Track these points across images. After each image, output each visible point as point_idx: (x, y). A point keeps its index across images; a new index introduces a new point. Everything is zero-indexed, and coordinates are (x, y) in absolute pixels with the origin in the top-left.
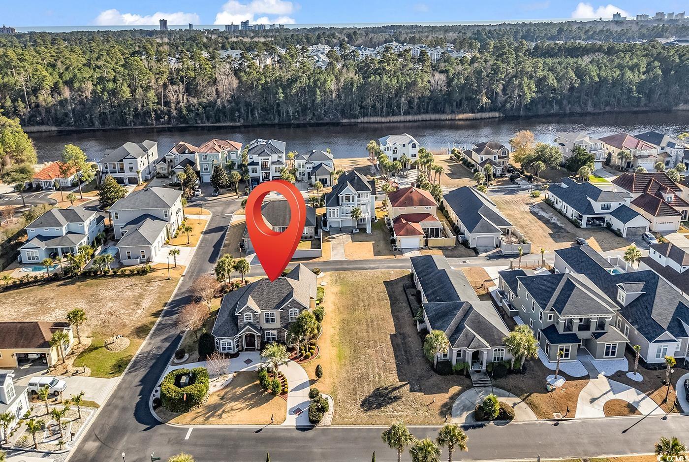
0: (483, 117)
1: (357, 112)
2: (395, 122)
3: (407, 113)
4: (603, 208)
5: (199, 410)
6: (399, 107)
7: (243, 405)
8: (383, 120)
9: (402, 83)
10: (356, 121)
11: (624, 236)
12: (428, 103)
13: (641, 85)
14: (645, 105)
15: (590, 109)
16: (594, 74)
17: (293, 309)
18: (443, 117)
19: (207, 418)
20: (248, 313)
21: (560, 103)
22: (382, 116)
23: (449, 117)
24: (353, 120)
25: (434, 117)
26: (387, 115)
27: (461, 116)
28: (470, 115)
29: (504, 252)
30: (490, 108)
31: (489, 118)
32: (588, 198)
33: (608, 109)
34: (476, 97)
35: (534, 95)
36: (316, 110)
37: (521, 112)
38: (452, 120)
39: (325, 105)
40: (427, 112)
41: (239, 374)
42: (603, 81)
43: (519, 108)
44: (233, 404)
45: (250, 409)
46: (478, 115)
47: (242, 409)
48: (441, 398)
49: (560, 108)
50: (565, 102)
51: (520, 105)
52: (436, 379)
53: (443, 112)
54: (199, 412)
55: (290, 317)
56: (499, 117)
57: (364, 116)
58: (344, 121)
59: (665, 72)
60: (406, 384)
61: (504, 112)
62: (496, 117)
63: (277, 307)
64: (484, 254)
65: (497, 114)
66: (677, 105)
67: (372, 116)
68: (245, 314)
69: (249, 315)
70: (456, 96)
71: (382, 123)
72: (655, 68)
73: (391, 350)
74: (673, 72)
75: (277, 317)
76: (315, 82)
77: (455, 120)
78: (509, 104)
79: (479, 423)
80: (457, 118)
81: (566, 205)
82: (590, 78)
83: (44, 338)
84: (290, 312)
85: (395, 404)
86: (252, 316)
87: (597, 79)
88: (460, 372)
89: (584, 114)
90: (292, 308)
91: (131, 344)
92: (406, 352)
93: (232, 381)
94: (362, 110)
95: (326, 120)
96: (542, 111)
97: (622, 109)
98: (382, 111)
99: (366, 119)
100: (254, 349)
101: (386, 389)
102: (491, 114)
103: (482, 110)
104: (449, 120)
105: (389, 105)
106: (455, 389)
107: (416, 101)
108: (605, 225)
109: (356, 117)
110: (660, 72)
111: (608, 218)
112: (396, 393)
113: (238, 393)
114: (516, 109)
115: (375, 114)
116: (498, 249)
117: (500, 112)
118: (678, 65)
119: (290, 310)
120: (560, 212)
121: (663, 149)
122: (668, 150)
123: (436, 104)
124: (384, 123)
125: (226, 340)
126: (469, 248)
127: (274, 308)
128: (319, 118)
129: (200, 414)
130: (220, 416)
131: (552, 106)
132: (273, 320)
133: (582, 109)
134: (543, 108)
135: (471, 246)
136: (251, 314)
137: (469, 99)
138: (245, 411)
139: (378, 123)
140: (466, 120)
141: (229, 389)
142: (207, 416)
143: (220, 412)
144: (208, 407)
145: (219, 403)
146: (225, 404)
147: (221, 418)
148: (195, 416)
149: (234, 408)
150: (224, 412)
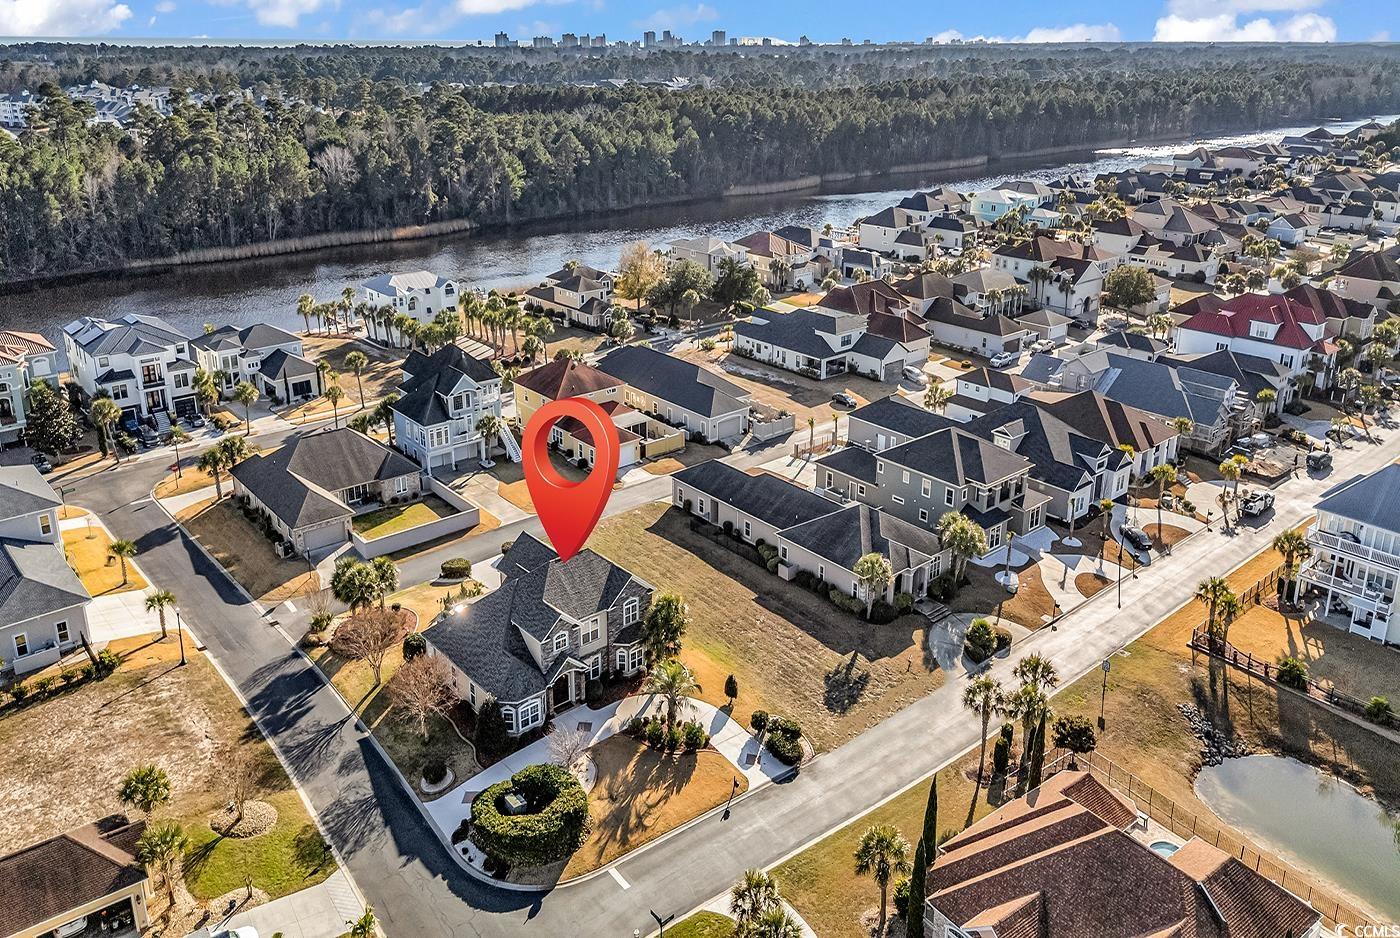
0: (444, 231)
1: (165, 241)
2: (265, 256)
3: (284, 235)
4: (843, 344)
5: (595, 837)
6: (263, 221)
7: (661, 792)
8: (238, 253)
9: (261, 170)
10: (168, 261)
11: (882, 379)
12: (325, 211)
13: (676, 156)
14: (688, 192)
15: (613, 204)
16: (605, 141)
18: (366, 236)
19: (624, 841)
20: (559, 633)
21: (565, 195)
22: (229, 245)
23: (378, 235)
24: (159, 261)
25: (347, 237)
26: (241, 242)
27: (401, 233)
28: (417, 229)
29: (763, 437)
30: (450, 213)
31: (454, 232)
32: (817, 332)
33: (637, 201)
34: (417, 194)
35: (522, 182)
36: (51, 244)
37: (508, 216)
38: (384, 241)
39: (76, 231)
40: (327, 230)
41: (595, 750)
42: (623, 151)
43: (502, 210)
44: (641, 798)
45: (678, 792)
46: (434, 228)
47: (666, 798)
48: (914, 653)
49: (568, 205)
50: (574, 194)
51: (503, 203)
52: (882, 633)
53: (361, 227)
54: (599, 839)
55: (625, 616)
56: (471, 228)
57: (183, 250)
58: (135, 264)
59: (703, 134)
60: (855, 656)
61: (477, 217)
62: (466, 230)
64: (737, 448)
65: (467, 224)
66: (727, 188)
67: (202, 247)
68: (555, 637)
69: (562, 636)
70: (380, 193)
71: (234, 260)
72: (686, 128)
73: (782, 620)
74: (712, 135)
76: (37, 177)
77: (391, 240)
78: (483, 203)
79: (983, 664)
80: (395, 236)
81: (781, 349)
82: (604, 149)
83: (113, 863)
85: (869, 686)
86: (567, 637)
87: (614, 151)
88: (905, 611)
89: (606, 214)
91: (277, 808)
92: (802, 613)
93: (597, 766)
94: (177, 238)
95: (89, 267)
96: (541, 213)
97: (657, 201)
98: (226, 235)
99: (192, 256)
100: (570, 705)
101: (837, 672)
102: (456, 225)
103: (435, 217)
104: (379, 242)
105: (240, 218)
106: (918, 635)
107: (299, 207)
108: (847, 370)
109: (168, 253)
110: (695, 135)
111: (850, 357)
112: (855, 674)
113: (630, 778)
114: (498, 209)
115: (213, 242)
116: (749, 436)
117: (469, 219)
118: (714, 122)
120: (770, 364)
121: (815, 251)
122: (823, 251)
123: (344, 210)
124: (240, 259)
126: (708, 444)
128: (65, 263)
129: (604, 841)
130: (640, 825)
131: (556, 203)
133: (602, 205)
134: (542, 206)
135: (710, 440)
136: (566, 633)
137: (407, 197)
138: (673, 797)
139: (224, 261)
140: (413, 239)
141: (608, 780)
142: (618, 837)
143: (633, 820)
144: (604, 824)
145: (617, 809)
146: (628, 805)
147: (645, 828)
148: (597, 848)
149: (650, 802)
150: (640, 817)
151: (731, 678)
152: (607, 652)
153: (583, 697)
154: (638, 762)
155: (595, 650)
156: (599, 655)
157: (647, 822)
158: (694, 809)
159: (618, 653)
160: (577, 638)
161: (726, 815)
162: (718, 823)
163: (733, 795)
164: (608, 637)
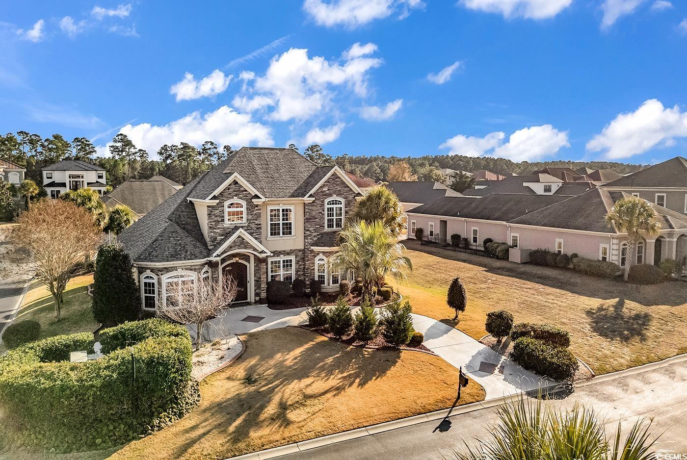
7: (333, 382)
17: (334, 198)
20: (235, 200)
44: (297, 385)
45: (362, 385)
47: (339, 389)
54: (193, 428)
55: (326, 218)
63: (300, 193)
68: (227, 204)
69: (239, 205)
75: (296, 219)
84: (327, 206)
86: (244, 209)
90: (330, 195)
100: (249, 304)
119: (326, 201)
125: (180, 272)
127: (293, 196)
129: (201, 431)
130: (281, 418)
132: (288, 229)
136: (244, 203)
141: (253, 362)
142: (232, 428)
143: (271, 409)
144: (219, 407)
145: (249, 394)
146: (272, 390)
147: (287, 423)
148: (181, 441)
149: (309, 391)
150: (283, 407)
151: (456, 282)
152: (304, 256)
153: (264, 295)
154: (308, 349)
155: (288, 248)
156: (292, 258)
157: (292, 415)
158: (385, 409)
159: (317, 262)
160: (259, 216)
161: (445, 425)
162: (428, 434)
163: (458, 401)
164: (305, 237)
